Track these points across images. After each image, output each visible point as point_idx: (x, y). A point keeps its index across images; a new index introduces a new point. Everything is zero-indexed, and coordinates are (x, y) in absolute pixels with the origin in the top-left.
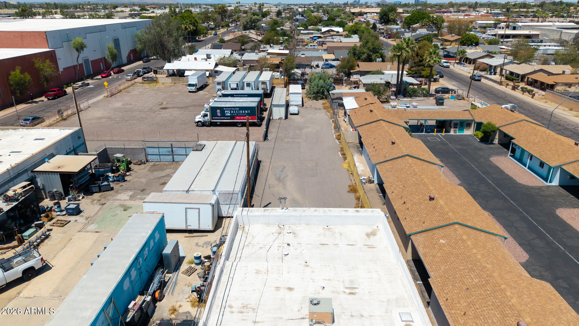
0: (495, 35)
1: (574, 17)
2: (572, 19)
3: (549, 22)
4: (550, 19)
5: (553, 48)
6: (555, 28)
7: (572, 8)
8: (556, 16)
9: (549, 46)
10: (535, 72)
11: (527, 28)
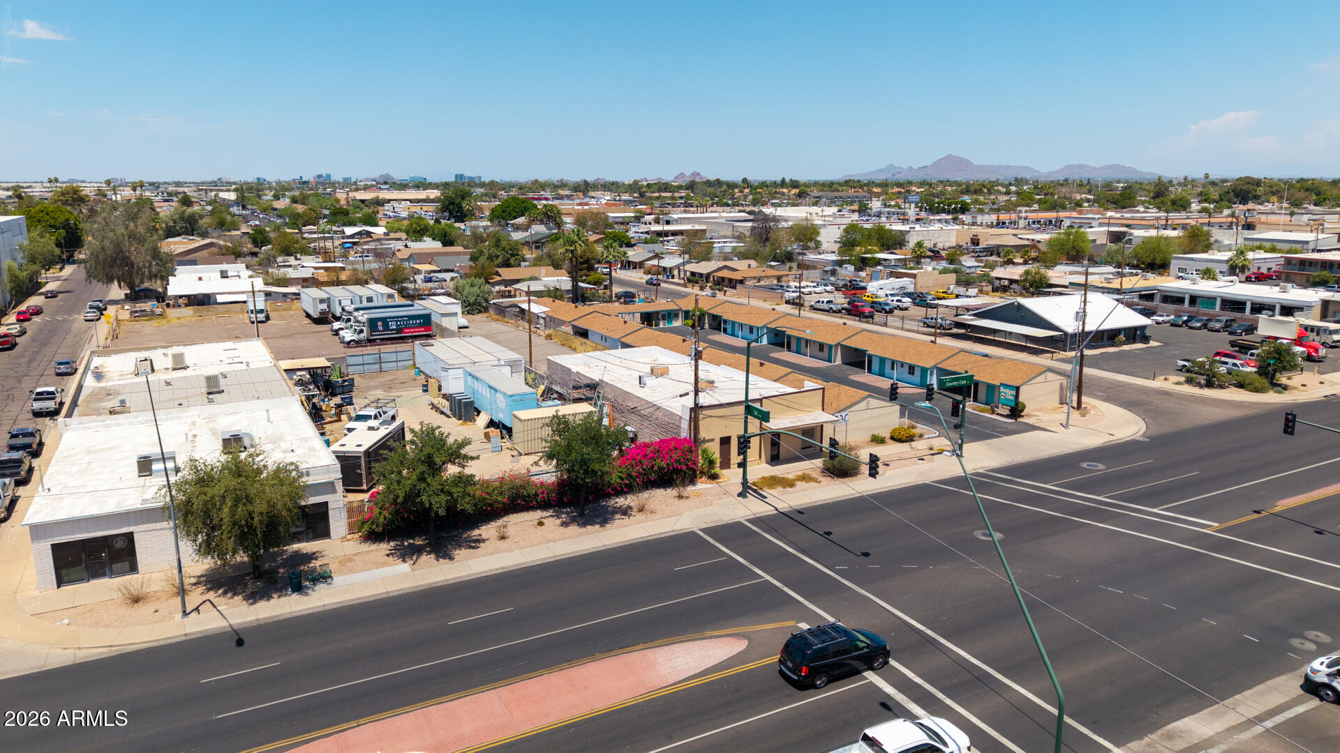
0: (647, 233)
1: (742, 205)
2: (741, 208)
3: (712, 212)
4: (711, 209)
5: (730, 246)
6: (723, 221)
7: (736, 190)
8: (718, 204)
9: (724, 242)
10: (719, 269)
11: (686, 221)
